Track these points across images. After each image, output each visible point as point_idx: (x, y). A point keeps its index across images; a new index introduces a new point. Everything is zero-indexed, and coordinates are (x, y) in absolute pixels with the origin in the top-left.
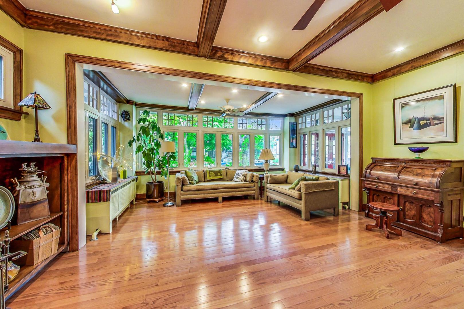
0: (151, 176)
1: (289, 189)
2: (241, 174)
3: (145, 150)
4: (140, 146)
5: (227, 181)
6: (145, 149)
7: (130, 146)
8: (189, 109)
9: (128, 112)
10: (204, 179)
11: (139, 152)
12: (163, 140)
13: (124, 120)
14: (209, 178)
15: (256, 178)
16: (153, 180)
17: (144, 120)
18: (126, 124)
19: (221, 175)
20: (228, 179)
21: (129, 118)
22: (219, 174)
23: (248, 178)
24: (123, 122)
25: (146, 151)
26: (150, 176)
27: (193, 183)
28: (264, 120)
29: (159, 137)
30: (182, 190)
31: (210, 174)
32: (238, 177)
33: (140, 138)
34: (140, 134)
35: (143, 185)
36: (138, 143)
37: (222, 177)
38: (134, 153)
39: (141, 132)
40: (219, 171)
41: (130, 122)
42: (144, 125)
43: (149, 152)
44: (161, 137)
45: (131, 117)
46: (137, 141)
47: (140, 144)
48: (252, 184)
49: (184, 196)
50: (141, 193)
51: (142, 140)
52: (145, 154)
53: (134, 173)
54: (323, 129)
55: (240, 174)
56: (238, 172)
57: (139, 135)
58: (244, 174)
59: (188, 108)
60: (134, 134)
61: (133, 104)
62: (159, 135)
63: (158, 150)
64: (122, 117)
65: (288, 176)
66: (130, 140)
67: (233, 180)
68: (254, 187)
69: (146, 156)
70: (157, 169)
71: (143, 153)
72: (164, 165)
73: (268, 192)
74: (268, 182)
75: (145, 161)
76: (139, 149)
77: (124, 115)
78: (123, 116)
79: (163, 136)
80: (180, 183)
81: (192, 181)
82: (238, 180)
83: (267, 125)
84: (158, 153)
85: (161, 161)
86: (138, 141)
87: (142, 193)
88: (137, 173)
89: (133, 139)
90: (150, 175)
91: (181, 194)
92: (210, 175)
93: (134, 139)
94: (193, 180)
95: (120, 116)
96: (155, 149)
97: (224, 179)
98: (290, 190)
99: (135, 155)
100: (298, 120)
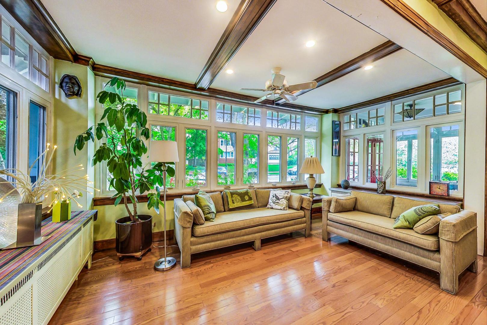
0: (127, 207)
1: (395, 228)
2: (282, 197)
3: (114, 157)
4: (104, 149)
5: (258, 207)
6: (114, 155)
7: (80, 148)
8: (198, 87)
9: (75, 79)
10: (222, 207)
11: (100, 161)
12: (148, 139)
13: (66, 94)
14: (231, 206)
15: (308, 204)
16: (130, 213)
17: (113, 97)
18: (73, 103)
19: (250, 199)
20: (260, 205)
21: (78, 91)
22: (247, 198)
23: (296, 204)
24: (64, 99)
25: (116, 159)
26: (124, 205)
27: (211, 219)
28: (299, 117)
29: (142, 134)
30: (193, 235)
31: (234, 198)
32: (277, 201)
33: (103, 132)
34: (103, 124)
35: (110, 224)
36: (100, 143)
37: (252, 202)
38: (91, 162)
39: (106, 121)
40: (247, 193)
41: (80, 99)
42: (113, 107)
43: (123, 160)
44: (145, 133)
45: (83, 89)
46: (95, 137)
47: (102, 145)
48: (301, 213)
49: (196, 246)
50: (104, 237)
51: (107, 137)
52: (113, 166)
53: (90, 202)
54: (393, 130)
55: (280, 197)
56: (273, 192)
57: (100, 128)
58: (287, 197)
59: (195, 85)
60: (91, 124)
61: (88, 65)
62: (140, 131)
63: (139, 157)
64: (61, 86)
65: (356, 199)
66: (80, 137)
67: (268, 206)
68: (304, 217)
69: (116, 169)
70: (138, 193)
71: (109, 164)
72: (152, 184)
73: (329, 226)
74: (330, 211)
75: (115, 180)
76: (100, 155)
77: (67, 83)
78: (64, 84)
79: (148, 133)
80: (189, 222)
81: (209, 215)
82: (279, 207)
83: (303, 124)
84: (140, 164)
85: (145, 178)
86: (99, 139)
87: (107, 238)
88: (97, 202)
89: (87, 133)
90: (124, 203)
91: (192, 244)
92: (233, 200)
93: (89, 134)
94: (210, 213)
95: (57, 86)
96: (133, 155)
97: (254, 206)
98: (397, 230)
99: (92, 166)
100: (343, 119)
